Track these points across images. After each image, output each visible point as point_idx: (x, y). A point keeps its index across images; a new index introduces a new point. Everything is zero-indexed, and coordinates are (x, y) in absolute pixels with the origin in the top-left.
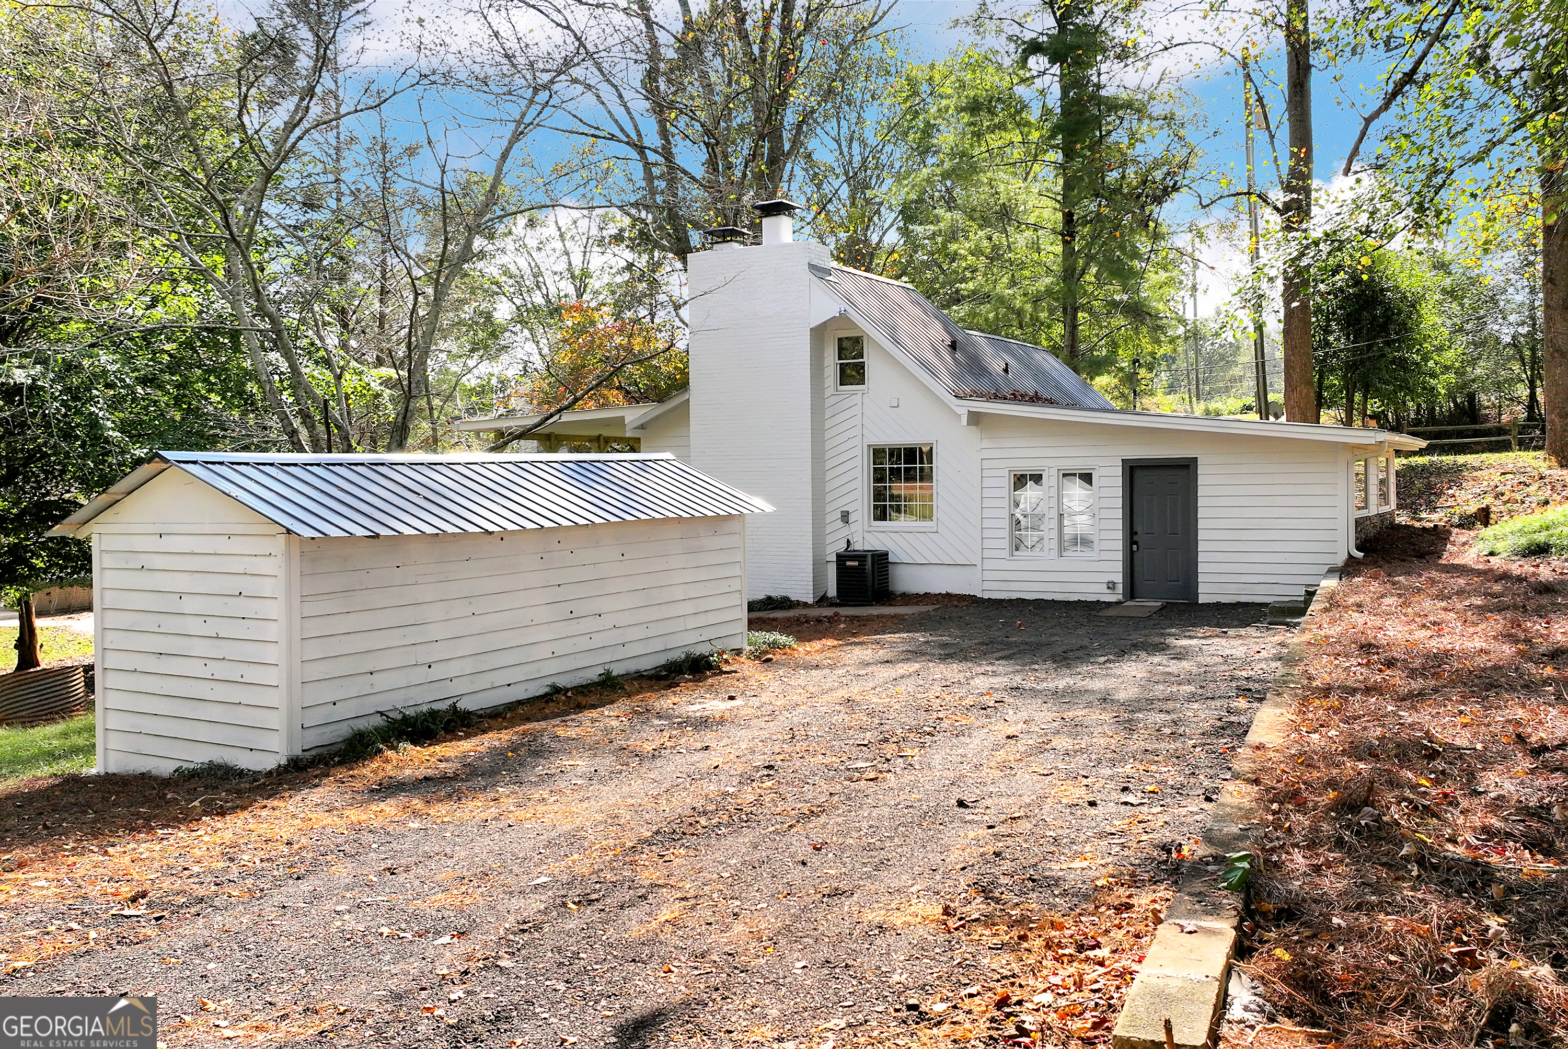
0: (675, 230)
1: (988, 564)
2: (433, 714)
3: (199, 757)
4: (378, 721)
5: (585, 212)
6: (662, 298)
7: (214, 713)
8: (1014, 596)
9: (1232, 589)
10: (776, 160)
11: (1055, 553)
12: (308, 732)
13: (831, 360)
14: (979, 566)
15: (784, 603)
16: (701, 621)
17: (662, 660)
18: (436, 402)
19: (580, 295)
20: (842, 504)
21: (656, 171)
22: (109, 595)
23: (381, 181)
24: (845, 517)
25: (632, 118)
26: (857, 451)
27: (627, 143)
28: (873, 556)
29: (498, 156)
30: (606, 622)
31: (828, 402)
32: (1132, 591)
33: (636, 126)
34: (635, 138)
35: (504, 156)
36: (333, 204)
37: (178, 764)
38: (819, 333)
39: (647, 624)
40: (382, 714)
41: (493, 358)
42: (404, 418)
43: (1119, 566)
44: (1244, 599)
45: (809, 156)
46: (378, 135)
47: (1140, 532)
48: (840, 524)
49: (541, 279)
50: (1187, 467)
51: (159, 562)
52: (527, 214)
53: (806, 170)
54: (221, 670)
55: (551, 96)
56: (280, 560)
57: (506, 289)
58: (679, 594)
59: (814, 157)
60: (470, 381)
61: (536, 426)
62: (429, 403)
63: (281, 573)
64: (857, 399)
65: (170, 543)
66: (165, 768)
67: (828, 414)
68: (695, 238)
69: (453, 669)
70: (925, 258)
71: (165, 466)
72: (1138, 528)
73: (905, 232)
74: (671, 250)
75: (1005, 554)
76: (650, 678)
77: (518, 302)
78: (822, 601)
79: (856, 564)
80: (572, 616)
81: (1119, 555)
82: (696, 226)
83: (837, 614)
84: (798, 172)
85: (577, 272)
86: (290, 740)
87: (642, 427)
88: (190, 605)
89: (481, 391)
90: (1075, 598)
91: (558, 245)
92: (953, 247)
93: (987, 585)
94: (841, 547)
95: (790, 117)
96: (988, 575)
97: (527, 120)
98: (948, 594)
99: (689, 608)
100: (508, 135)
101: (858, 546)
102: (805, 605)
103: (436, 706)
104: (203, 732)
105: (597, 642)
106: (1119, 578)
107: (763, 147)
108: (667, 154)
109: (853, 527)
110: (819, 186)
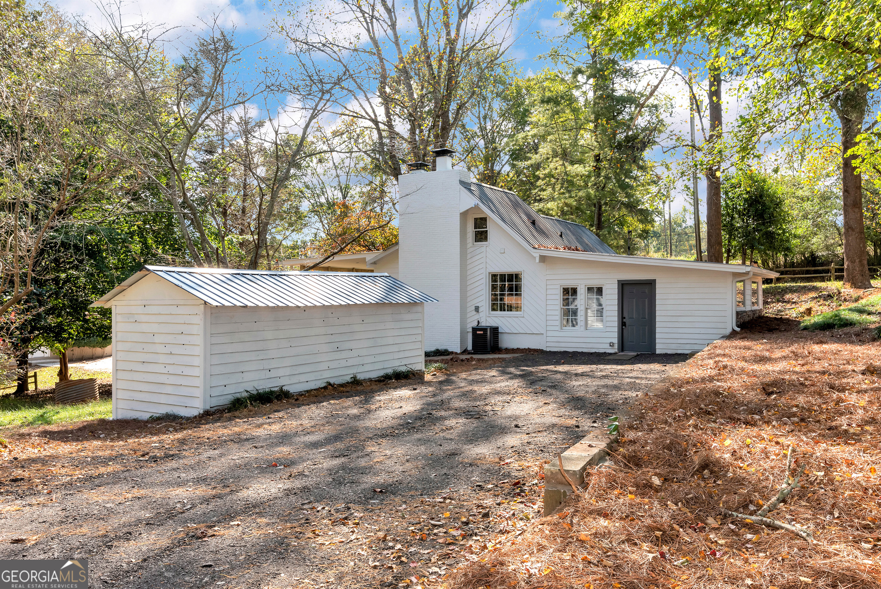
0: (393, 164)
1: (550, 334)
2: (272, 392)
3: (162, 410)
4: (245, 394)
5: (348, 155)
6: (386, 199)
7: (169, 390)
8: (562, 350)
9: (673, 346)
10: (446, 129)
11: (583, 328)
12: (213, 399)
13: (471, 229)
14: (545, 335)
15: (445, 353)
16: (401, 355)
17: (382, 373)
18: (271, 253)
19: (344, 197)
20: (475, 302)
21: (384, 134)
22: (119, 334)
23: (244, 139)
24: (477, 309)
25: (372, 107)
26: (483, 276)
27: (369, 120)
28: (490, 329)
29: (303, 126)
30: (354, 353)
31: (469, 251)
32: (622, 347)
33: (374, 111)
34: (373, 117)
35: (307, 126)
36: (220, 151)
37: (151, 414)
38: (464, 215)
39: (375, 355)
40: (247, 391)
41: (299, 230)
42: (256, 258)
43: (616, 335)
44: (679, 352)
45: (463, 126)
46: (243, 116)
47: (627, 317)
48: (474, 313)
49: (324, 190)
50: (651, 284)
51: (144, 318)
52: (318, 156)
53: (462, 133)
54: (171, 369)
55: (331, 96)
56: (202, 316)
57: (306, 195)
58: (391, 341)
59: (466, 127)
60: (287, 243)
61: (321, 262)
62: (267, 252)
63: (202, 323)
64: (483, 249)
65: (148, 309)
66: (145, 416)
67: (469, 256)
68: (404, 168)
69: (281, 372)
70: (525, 179)
71: (148, 272)
72: (625, 315)
73: (513, 166)
74: (391, 174)
75: (558, 328)
76: (376, 381)
77: (312, 201)
78: (465, 352)
79: (482, 332)
80: (338, 350)
81: (616, 329)
82: (404, 161)
83: (471, 358)
84: (457, 134)
85: (343, 186)
86: (205, 402)
87: (375, 263)
88: (157, 339)
89: (294, 248)
90: (593, 351)
91: (334, 172)
92: (537, 173)
93: (548, 344)
94: (475, 324)
95: (453, 107)
96: (549, 339)
97: (319, 108)
98: (529, 349)
99: (395, 348)
100: (309, 116)
101: (483, 324)
102: (456, 353)
103: (273, 389)
104: (163, 399)
105: (350, 362)
106: (615, 341)
107: (438, 121)
108: (390, 126)
109: (481, 314)
110: (469, 142)
